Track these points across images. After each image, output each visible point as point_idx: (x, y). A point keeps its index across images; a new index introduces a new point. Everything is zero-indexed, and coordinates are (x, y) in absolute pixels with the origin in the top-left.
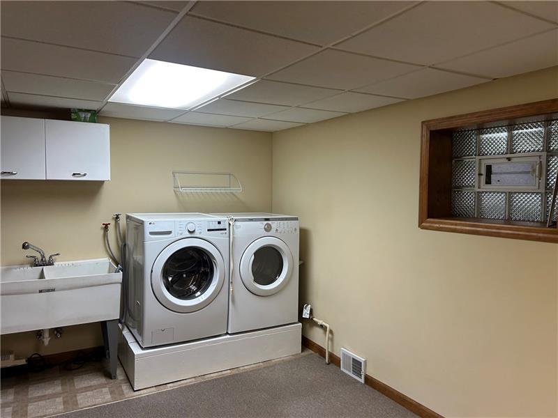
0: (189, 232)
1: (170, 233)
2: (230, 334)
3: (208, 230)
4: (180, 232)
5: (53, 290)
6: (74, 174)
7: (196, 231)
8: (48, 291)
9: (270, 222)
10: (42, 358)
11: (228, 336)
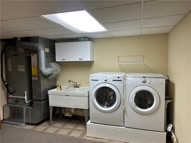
0: (105, 81)
1: (97, 80)
2: (125, 127)
3: (113, 80)
4: (102, 80)
5: (69, 96)
6: (80, 59)
7: (108, 80)
8: (68, 96)
9: (145, 79)
10: (77, 116)
11: (124, 128)
